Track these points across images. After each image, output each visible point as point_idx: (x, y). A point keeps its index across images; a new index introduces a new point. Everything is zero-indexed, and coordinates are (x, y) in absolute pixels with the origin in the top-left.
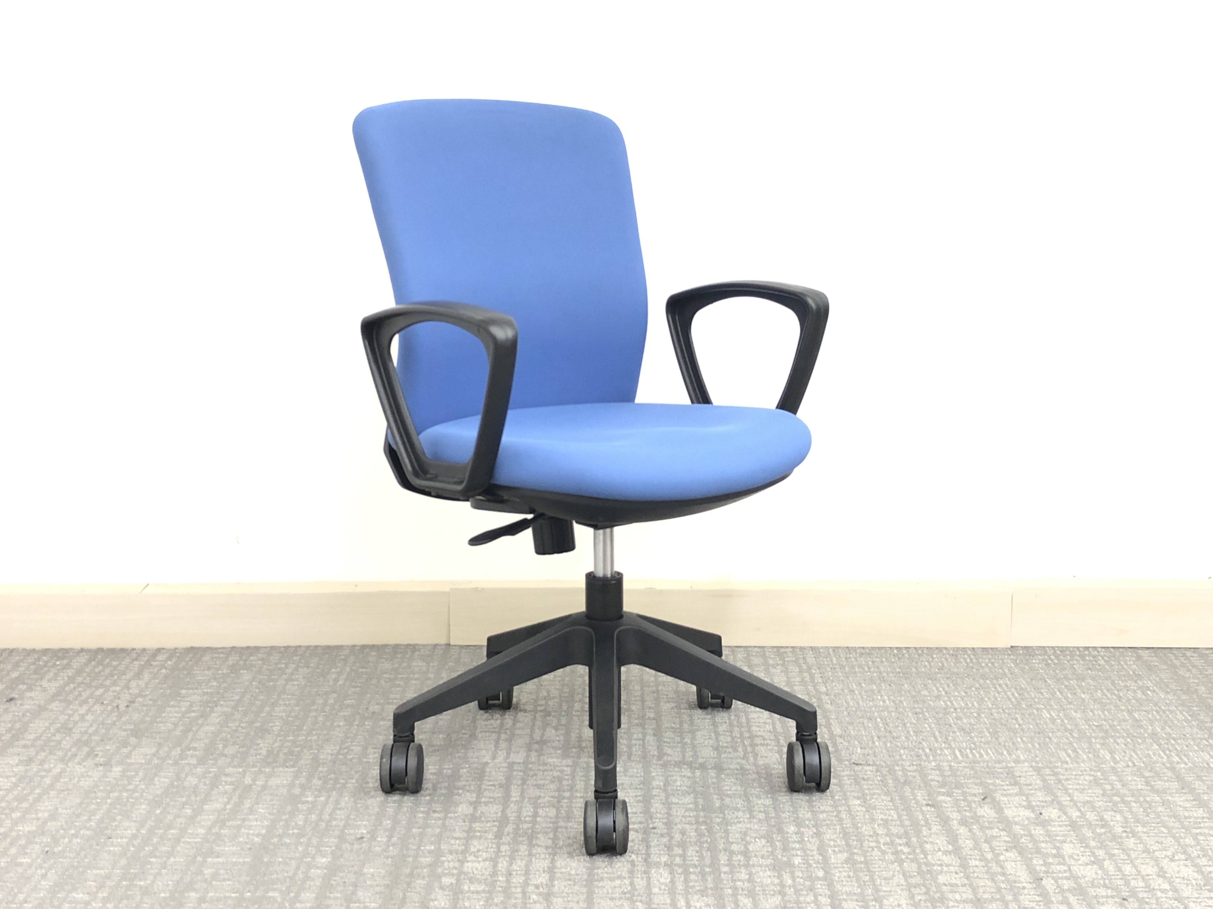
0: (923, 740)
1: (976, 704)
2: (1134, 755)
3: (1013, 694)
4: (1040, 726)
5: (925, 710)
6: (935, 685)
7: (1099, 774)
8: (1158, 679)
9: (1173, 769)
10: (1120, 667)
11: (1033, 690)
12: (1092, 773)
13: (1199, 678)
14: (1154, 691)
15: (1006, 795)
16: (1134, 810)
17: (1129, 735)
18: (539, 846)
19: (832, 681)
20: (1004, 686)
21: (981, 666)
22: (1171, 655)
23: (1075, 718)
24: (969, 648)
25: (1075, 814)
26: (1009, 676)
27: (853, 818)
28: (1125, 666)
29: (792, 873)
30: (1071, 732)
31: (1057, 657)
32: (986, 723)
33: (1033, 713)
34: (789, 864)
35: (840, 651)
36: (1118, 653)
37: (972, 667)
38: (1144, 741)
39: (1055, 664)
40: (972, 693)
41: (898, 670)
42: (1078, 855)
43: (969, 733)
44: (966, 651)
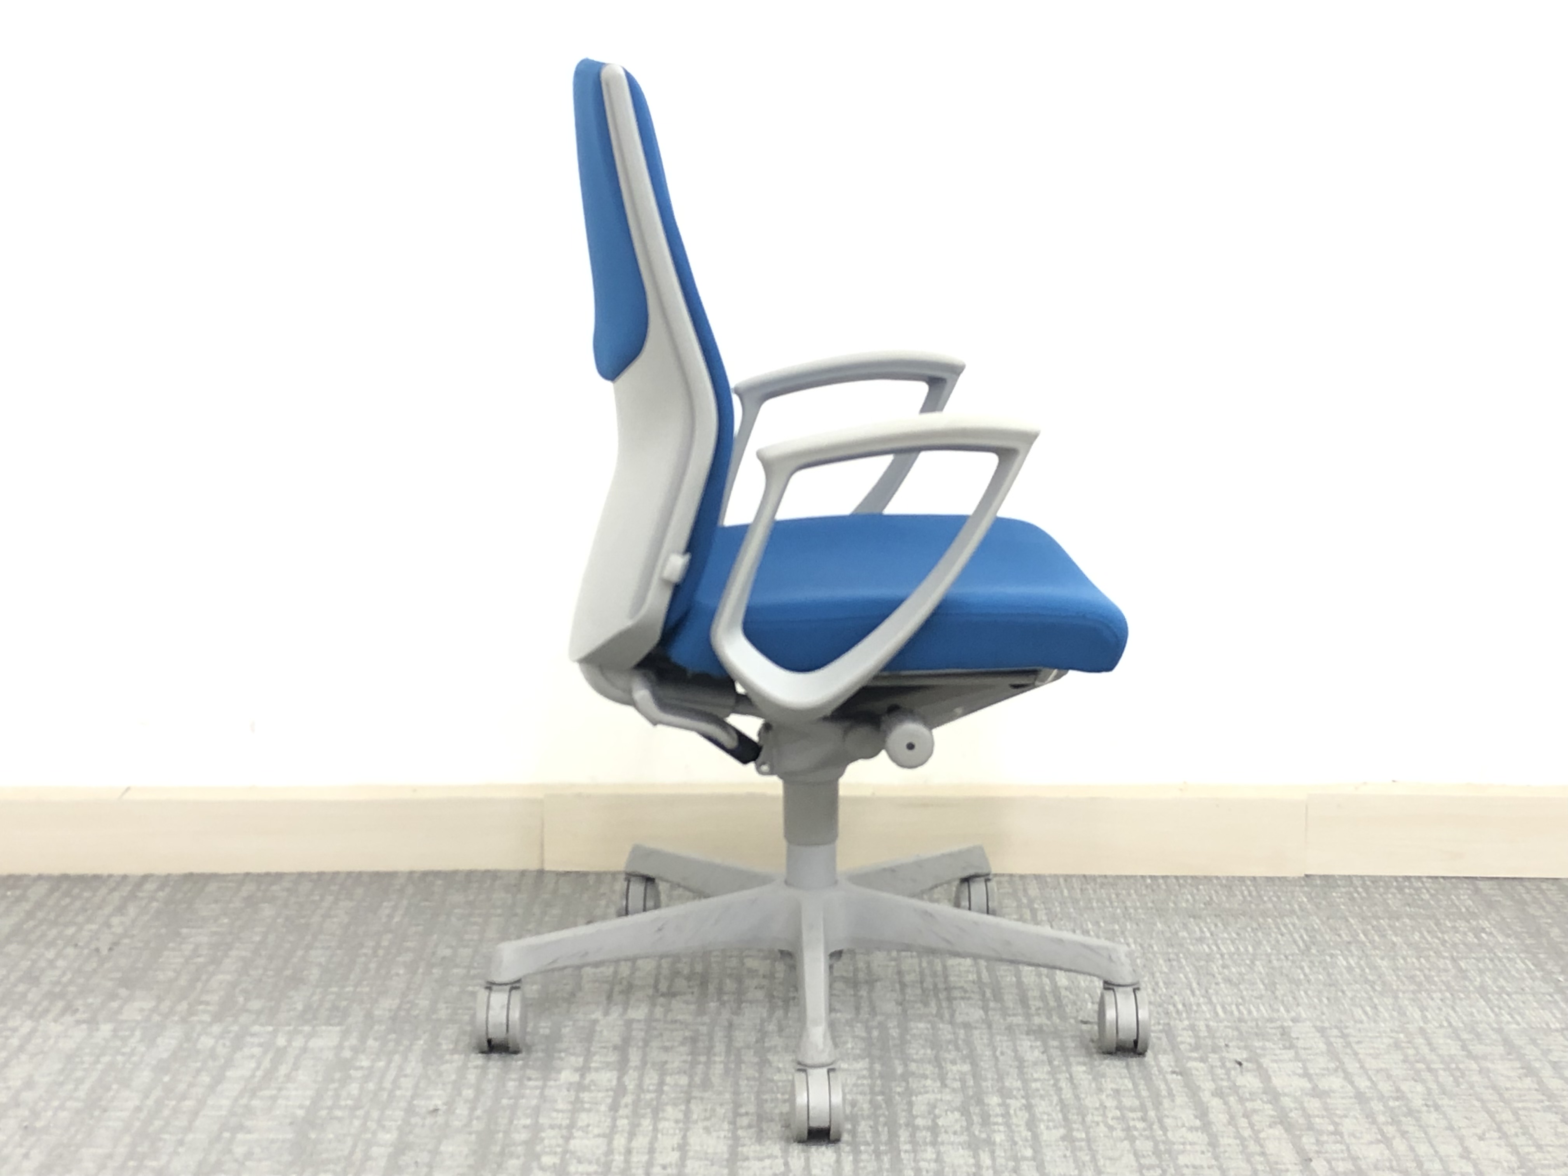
0: (1175, 994)
1: (1250, 949)
2: (1452, 1013)
3: (1301, 937)
4: (1333, 977)
5: (1181, 955)
6: (1198, 925)
7: (1402, 1036)
8: (1498, 919)
9: (1499, 1031)
10: (1450, 903)
11: (1328, 930)
12: (1394, 1035)
13: (1552, 918)
14: (1491, 934)
15: (1276, 1061)
16: (1441, 1079)
17: (1449, 988)
18: (666, 1119)
19: (1061, 919)
20: (1290, 926)
21: (1262, 900)
22: (1520, 887)
23: (1381, 967)
24: (1248, 878)
25: (1363, 1084)
26: (1299, 913)
27: (1074, 1087)
28: (1457, 903)
29: (993, 1152)
30: (1372, 984)
31: (1366, 889)
32: (1260, 973)
33: (1325, 960)
34: (990, 1143)
35: (1074, 880)
36: (1449, 885)
37: (1251, 902)
38: (1468, 997)
39: (1362, 898)
40: (1247, 935)
41: (1150, 905)
42: (1362, 1133)
43: (1237, 985)
44: (1244, 881)
